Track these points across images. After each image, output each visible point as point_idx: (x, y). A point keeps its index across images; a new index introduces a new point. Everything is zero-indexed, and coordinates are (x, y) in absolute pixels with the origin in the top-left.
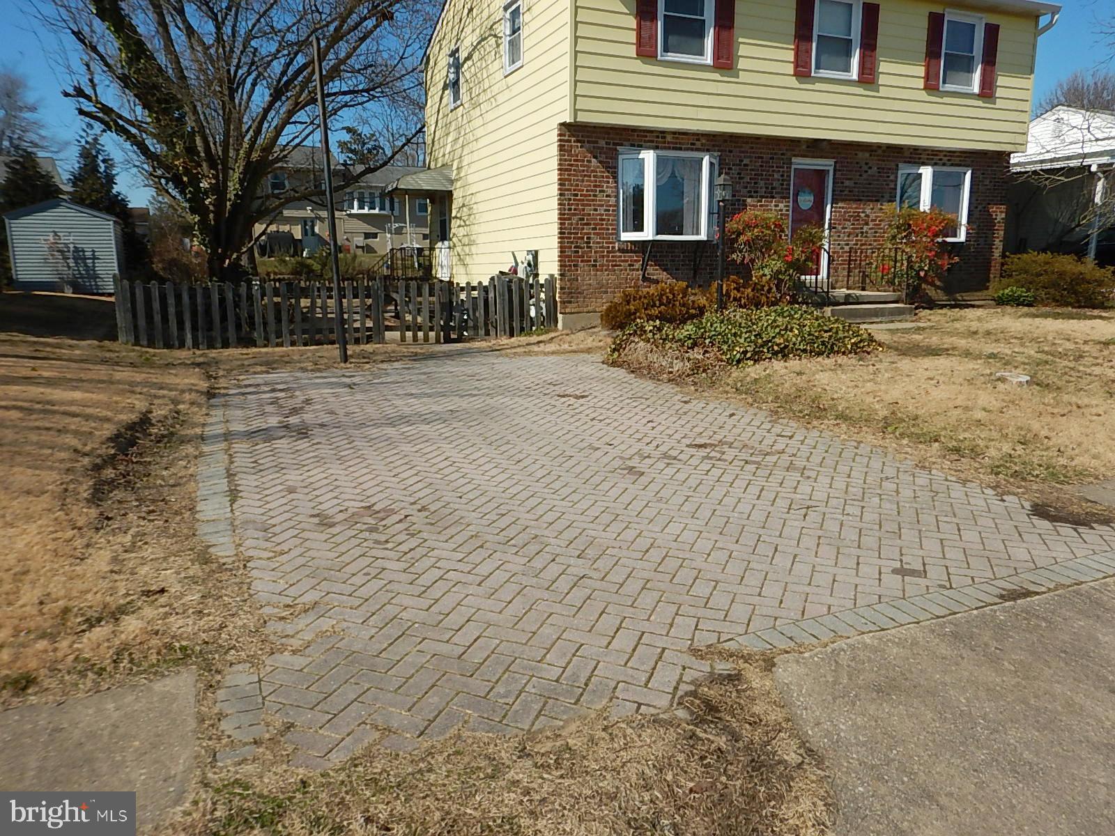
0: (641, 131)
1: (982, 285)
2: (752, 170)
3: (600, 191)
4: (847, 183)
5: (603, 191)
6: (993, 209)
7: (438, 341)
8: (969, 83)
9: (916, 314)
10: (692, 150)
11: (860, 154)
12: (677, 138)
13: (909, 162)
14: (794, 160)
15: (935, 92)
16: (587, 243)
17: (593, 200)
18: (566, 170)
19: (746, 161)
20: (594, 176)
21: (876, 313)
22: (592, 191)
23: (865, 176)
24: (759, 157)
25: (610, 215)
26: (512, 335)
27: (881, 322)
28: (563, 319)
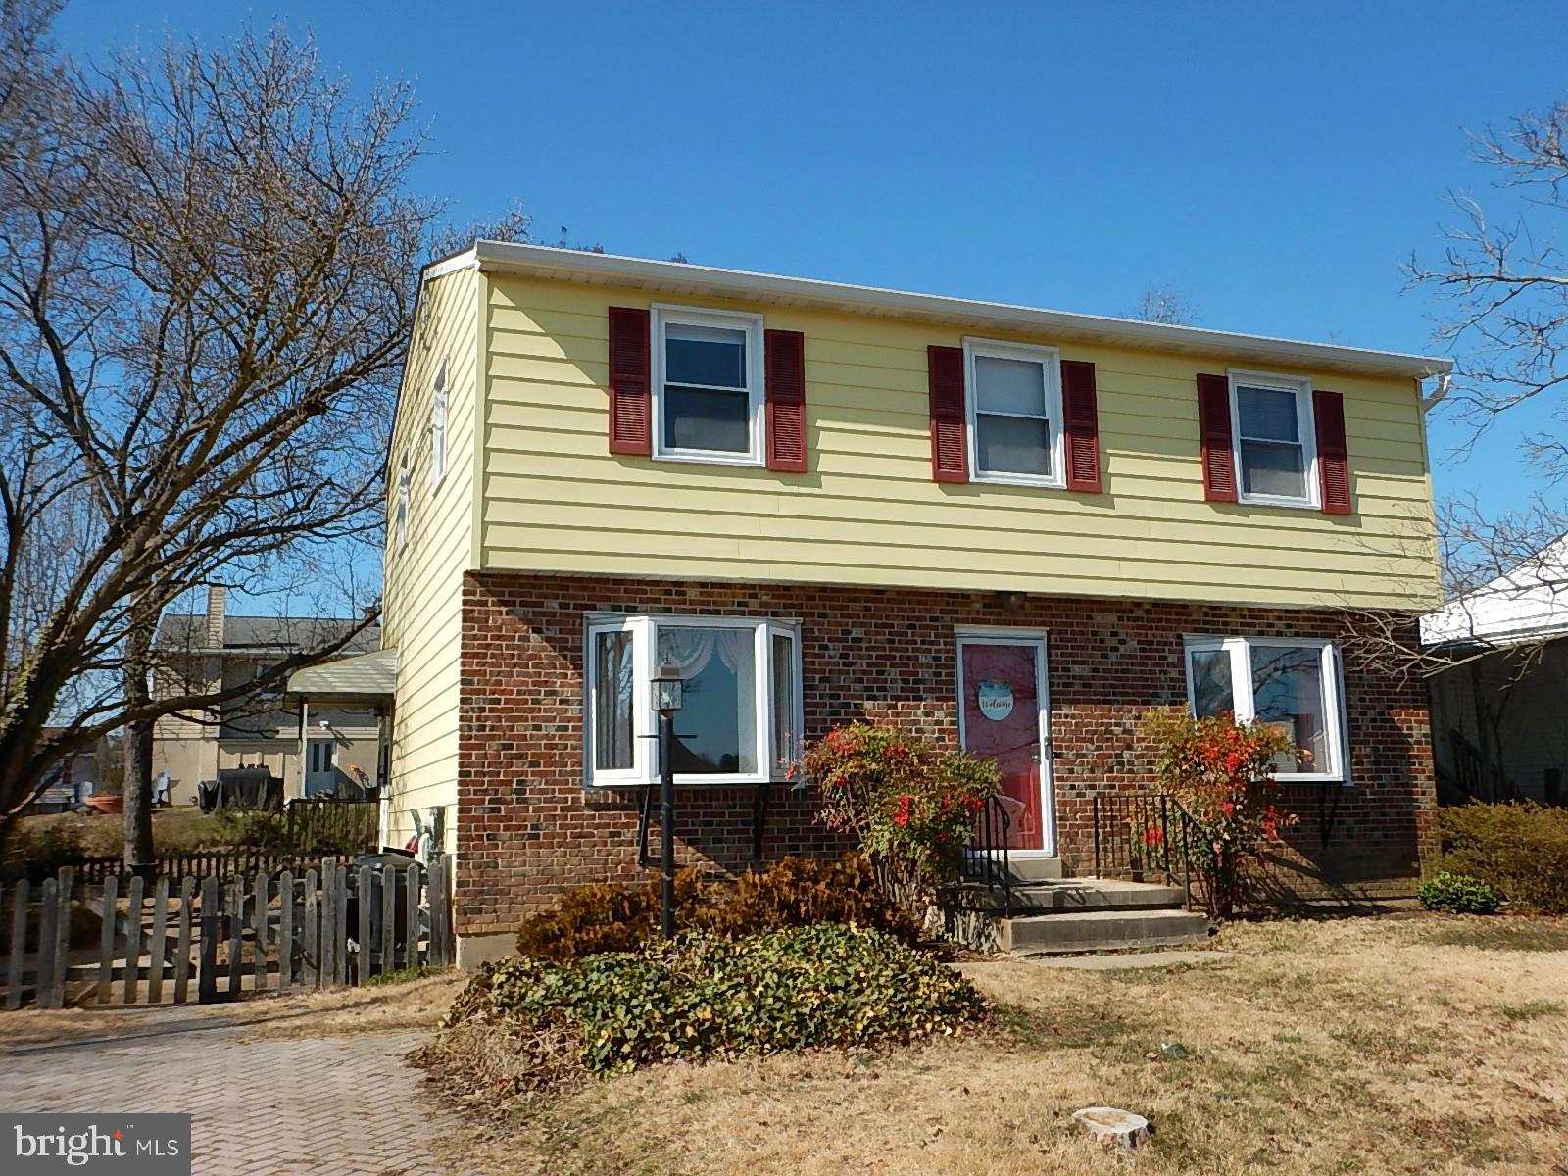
0: (633, 582)
1: (1406, 864)
2: (873, 648)
3: (547, 693)
4: (1076, 670)
5: (553, 693)
6: (1399, 716)
7: (180, 999)
8: (1299, 490)
9: (1213, 932)
10: (742, 614)
11: (1098, 618)
12: (710, 594)
13: (1207, 631)
14: (958, 629)
15: (1233, 506)
16: (517, 792)
17: (532, 710)
18: (476, 655)
19: (856, 633)
20: (535, 666)
21: (1120, 931)
22: (531, 692)
23: (1113, 657)
24: (884, 626)
25: (569, 738)
26: (353, 980)
27: (1132, 951)
28: (464, 946)
